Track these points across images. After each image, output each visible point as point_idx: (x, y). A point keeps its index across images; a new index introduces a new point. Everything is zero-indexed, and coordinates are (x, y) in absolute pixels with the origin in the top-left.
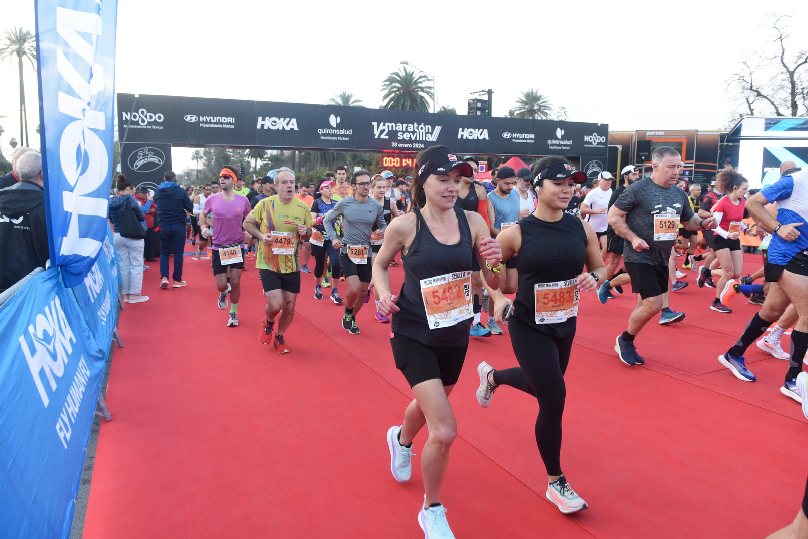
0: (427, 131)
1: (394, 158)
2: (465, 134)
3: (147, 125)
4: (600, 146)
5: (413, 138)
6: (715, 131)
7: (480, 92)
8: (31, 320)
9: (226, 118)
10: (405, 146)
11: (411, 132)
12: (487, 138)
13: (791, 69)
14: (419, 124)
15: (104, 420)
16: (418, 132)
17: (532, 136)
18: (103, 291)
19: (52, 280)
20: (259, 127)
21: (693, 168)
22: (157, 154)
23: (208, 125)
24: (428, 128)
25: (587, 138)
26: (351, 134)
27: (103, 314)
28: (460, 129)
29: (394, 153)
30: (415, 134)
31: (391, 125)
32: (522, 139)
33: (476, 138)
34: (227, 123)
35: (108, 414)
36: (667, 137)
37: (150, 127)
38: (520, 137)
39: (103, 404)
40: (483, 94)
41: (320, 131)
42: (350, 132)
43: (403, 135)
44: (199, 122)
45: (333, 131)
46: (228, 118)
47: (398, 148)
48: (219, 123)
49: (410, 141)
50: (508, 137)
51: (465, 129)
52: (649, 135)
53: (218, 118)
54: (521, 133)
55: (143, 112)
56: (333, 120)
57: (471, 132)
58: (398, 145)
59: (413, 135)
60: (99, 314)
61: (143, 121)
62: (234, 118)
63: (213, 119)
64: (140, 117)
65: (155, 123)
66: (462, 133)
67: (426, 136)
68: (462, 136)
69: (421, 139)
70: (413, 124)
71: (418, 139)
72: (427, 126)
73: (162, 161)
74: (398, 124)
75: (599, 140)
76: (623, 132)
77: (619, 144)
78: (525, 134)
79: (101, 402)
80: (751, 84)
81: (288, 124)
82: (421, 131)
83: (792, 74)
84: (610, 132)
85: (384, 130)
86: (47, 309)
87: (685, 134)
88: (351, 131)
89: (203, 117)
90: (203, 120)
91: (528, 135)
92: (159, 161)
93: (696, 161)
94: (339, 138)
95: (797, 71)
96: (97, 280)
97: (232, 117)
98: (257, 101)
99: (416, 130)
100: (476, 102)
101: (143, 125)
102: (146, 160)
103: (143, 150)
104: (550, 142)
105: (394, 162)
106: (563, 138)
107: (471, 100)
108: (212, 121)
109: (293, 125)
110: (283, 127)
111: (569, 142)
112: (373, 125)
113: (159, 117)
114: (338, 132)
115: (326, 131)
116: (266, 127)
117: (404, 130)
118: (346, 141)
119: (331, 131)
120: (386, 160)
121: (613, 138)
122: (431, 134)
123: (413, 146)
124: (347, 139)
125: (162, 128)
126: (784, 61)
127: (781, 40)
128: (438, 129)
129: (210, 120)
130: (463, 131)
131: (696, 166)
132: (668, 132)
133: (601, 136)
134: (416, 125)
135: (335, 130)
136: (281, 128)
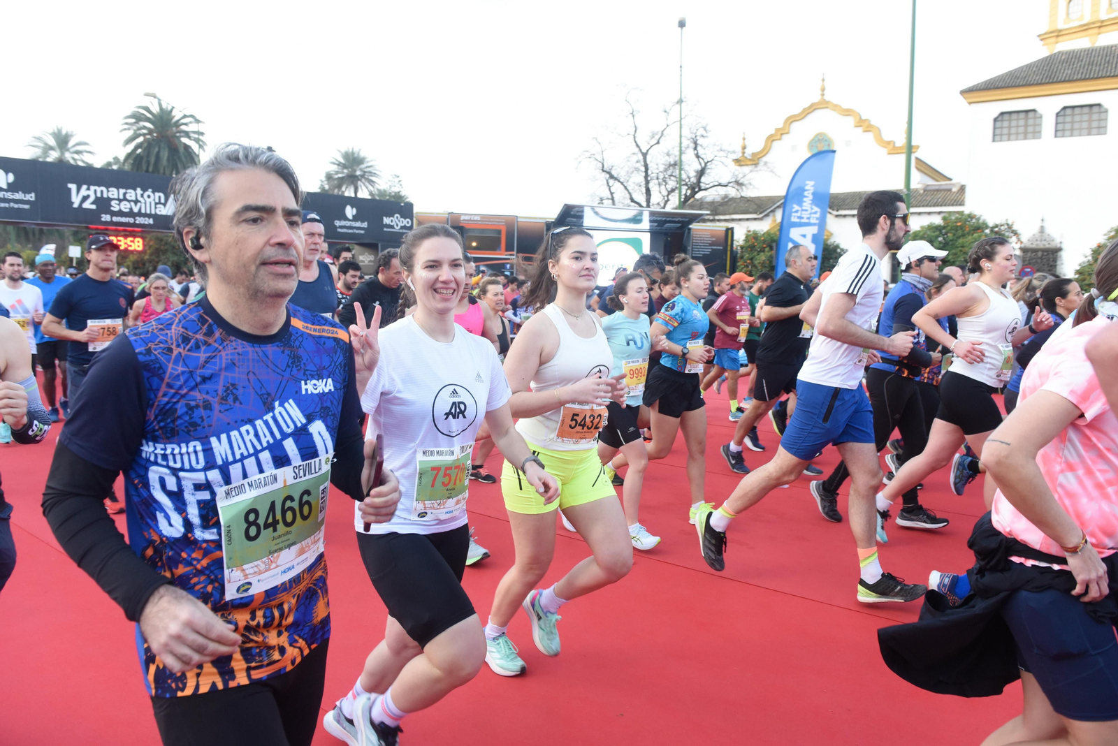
0: (157, 201)
5: (136, 210)
6: (540, 218)
10: (124, 220)
11: (132, 201)
13: (644, 151)
14: (144, 190)
16: (143, 201)
21: (515, 261)
24: (160, 197)
25: (386, 220)
26: (33, 199)
29: (107, 229)
30: (139, 204)
31: (99, 189)
36: (484, 223)
42: (31, 197)
43: (119, 205)
45: (1, 195)
47: (112, 223)
49: (131, 214)
52: (464, 220)
58: (111, 218)
59: (136, 205)
67: (156, 208)
69: (148, 212)
70: (135, 190)
71: (143, 211)
72: (157, 194)
74: (110, 189)
75: (403, 222)
80: (603, 164)
82: (148, 200)
83: (645, 155)
84: (416, 213)
85: (88, 196)
87: (504, 220)
88: (33, 195)
93: (517, 253)
94: (12, 205)
95: (650, 152)
99: (139, 198)
104: (337, 223)
106: (355, 218)
111: (364, 224)
112: (70, 189)
114: (9, 195)
117: (121, 197)
118: (24, 209)
122: (164, 205)
123: (135, 220)
124: (27, 207)
126: (637, 139)
127: (633, 116)
128: (174, 199)
131: (518, 259)
132: (485, 217)
133: (405, 219)
134: (139, 191)
135: (5, 193)
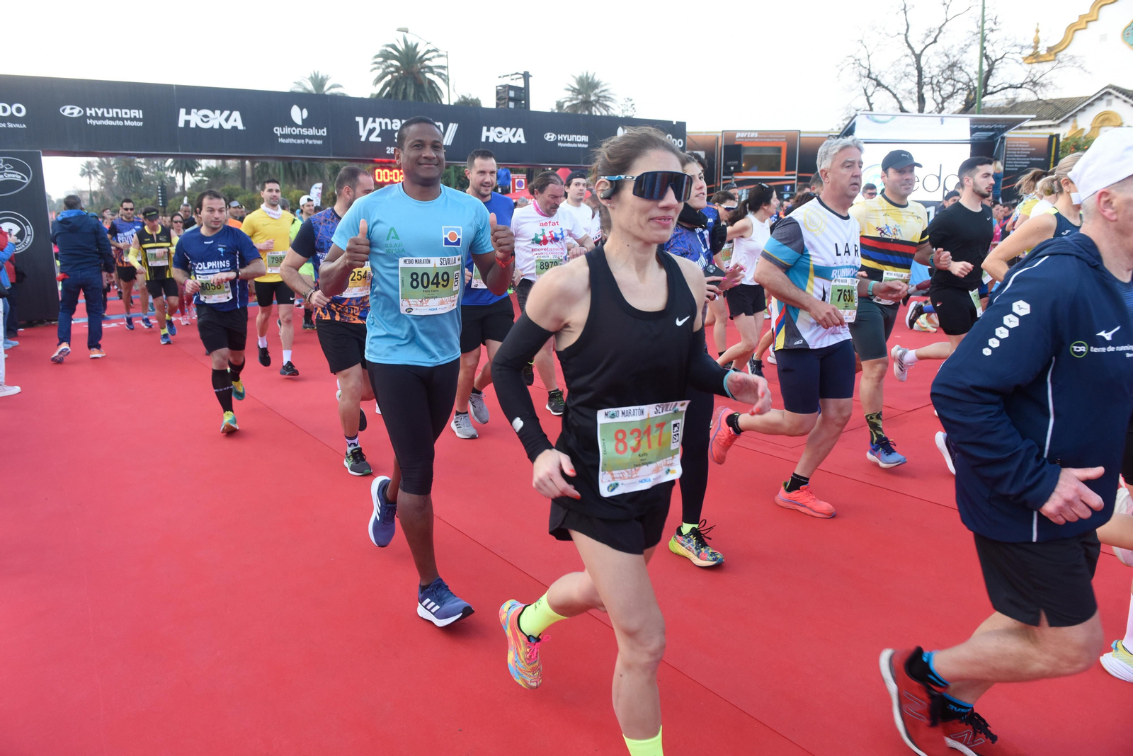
1: (391, 170)
2: (492, 134)
6: (822, 133)
7: (512, 75)
9: (128, 111)
12: (523, 141)
13: (918, 52)
17: (585, 138)
20: (181, 124)
21: (796, 182)
22: (18, 167)
23: (100, 123)
24: (439, 127)
26: (325, 134)
28: (485, 129)
31: (383, 121)
32: (571, 142)
33: (507, 141)
34: (131, 119)
36: (762, 140)
37: (4, 125)
38: (568, 140)
40: (517, 79)
41: (278, 131)
42: (323, 132)
44: (85, 117)
45: (297, 131)
46: (132, 111)
48: (117, 118)
50: (552, 140)
51: (492, 128)
52: (739, 138)
53: (115, 110)
54: (570, 133)
56: (297, 114)
57: (500, 133)
62: (141, 112)
63: (108, 113)
65: (12, 118)
66: (488, 134)
68: (487, 138)
73: (29, 178)
74: (394, 121)
75: (675, 143)
76: (706, 132)
77: (701, 150)
78: (575, 136)
80: (869, 70)
81: (227, 120)
83: (918, 57)
84: (689, 133)
85: (374, 129)
87: (784, 136)
88: (325, 130)
89: (91, 110)
90: (91, 114)
91: (580, 136)
92: (23, 178)
93: (799, 172)
94: (307, 140)
95: (924, 53)
97: (138, 109)
98: (176, 86)
100: (507, 89)
102: (1, 176)
105: (391, 176)
107: (500, 86)
108: (106, 115)
109: (235, 121)
110: (220, 125)
113: (19, 110)
114: (305, 131)
115: (287, 130)
116: (192, 125)
118: (317, 145)
119: (294, 131)
120: (379, 173)
121: (693, 141)
122: (444, 134)
124: (320, 142)
125: (24, 126)
126: (909, 39)
127: (905, 13)
128: (453, 127)
129: (103, 113)
130: (488, 130)
131: (800, 179)
132: (762, 134)
133: (677, 139)
135: (301, 129)
136: (216, 126)
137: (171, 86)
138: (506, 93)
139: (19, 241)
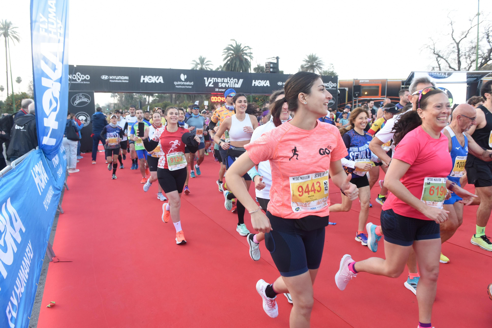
0: (235, 82)
1: (217, 97)
2: (257, 83)
3: (81, 82)
4: (333, 89)
5: (227, 86)
6: (399, 79)
7: (272, 58)
8: (34, 166)
9: (123, 77)
11: (226, 83)
12: (269, 85)
13: (457, 42)
14: (230, 78)
15: (61, 213)
16: (230, 82)
18: (59, 164)
19: (39, 154)
20: (142, 81)
22: (86, 97)
23: (114, 81)
24: (236, 81)
25: (325, 85)
26: (193, 84)
27: (59, 173)
28: (254, 81)
29: (217, 94)
30: (228, 84)
31: (214, 79)
33: (262, 86)
34: (124, 80)
35: (62, 211)
36: (370, 83)
37: (82, 82)
39: (60, 206)
40: (274, 59)
41: (176, 83)
42: (192, 83)
44: (109, 79)
45: (182, 83)
46: (125, 77)
47: (219, 92)
48: (120, 80)
50: (281, 85)
51: (257, 81)
52: (361, 82)
53: (119, 77)
55: (79, 75)
56: (183, 77)
57: (260, 82)
58: (219, 90)
59: (227, 84)
60: (58, 173)
61: (79, 79)
62: (128, 77)
63: (117, 78)
64: (77, 77)
65: (85, 80)
66: (255, 83)
67: (234, 85)
68: (255, 84)
69: (232, 87)
70: (227, 78)
71: (230, 87)
72: (235, 79)
73: (90, 100)
74: (218, 79)
75: (333, 85)
76: (349, 80)
77: (346, 87)
79: (59, 206)
80: (434, 50)
81: (158, 80)
82: (232, 82)
83: (458, 44)
84: (339, 80)
85: (211, 82)
86: (38, 164)
87: (380, 81)
88: (193, 83)
90: (111, 78)
92: (88, 101)
94: (186, 87)
95: (461, 42)
96: (57, 159)
97: (127, 76)
98: (141, 68)
99: (229, 82)
101: (79, 81)
102: (81, 100)
103: (79, 95)
105: (217, 99)
107: (267, 62)
108: (116, 78)
109: (161, 80)
110: (155, 82)
113: (87, 77)
114: (185, 83)
115: (179, 83)
116: (145, 82)
117: (222, 81)
118: (190, 88)
120: (213, 98)
122: (237, 83)
124: (191, 87)
125: (89, 83)
126: (453, 36)
127: (452, 25)
128: (241, 81)
129: (115, 78)
130: (255, 81)
132: (371, 81)
133: (334, 83)
134: (228, 79)
135: (184, 82)
136: (154, 82)
137: (139, 68)
138: (269, 65)
139: (85, 122)
